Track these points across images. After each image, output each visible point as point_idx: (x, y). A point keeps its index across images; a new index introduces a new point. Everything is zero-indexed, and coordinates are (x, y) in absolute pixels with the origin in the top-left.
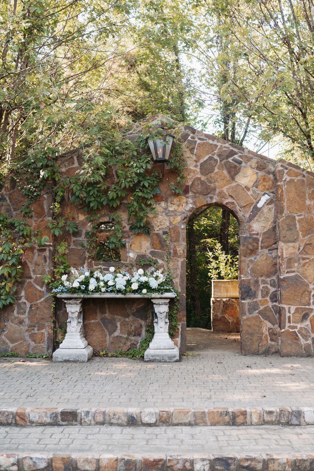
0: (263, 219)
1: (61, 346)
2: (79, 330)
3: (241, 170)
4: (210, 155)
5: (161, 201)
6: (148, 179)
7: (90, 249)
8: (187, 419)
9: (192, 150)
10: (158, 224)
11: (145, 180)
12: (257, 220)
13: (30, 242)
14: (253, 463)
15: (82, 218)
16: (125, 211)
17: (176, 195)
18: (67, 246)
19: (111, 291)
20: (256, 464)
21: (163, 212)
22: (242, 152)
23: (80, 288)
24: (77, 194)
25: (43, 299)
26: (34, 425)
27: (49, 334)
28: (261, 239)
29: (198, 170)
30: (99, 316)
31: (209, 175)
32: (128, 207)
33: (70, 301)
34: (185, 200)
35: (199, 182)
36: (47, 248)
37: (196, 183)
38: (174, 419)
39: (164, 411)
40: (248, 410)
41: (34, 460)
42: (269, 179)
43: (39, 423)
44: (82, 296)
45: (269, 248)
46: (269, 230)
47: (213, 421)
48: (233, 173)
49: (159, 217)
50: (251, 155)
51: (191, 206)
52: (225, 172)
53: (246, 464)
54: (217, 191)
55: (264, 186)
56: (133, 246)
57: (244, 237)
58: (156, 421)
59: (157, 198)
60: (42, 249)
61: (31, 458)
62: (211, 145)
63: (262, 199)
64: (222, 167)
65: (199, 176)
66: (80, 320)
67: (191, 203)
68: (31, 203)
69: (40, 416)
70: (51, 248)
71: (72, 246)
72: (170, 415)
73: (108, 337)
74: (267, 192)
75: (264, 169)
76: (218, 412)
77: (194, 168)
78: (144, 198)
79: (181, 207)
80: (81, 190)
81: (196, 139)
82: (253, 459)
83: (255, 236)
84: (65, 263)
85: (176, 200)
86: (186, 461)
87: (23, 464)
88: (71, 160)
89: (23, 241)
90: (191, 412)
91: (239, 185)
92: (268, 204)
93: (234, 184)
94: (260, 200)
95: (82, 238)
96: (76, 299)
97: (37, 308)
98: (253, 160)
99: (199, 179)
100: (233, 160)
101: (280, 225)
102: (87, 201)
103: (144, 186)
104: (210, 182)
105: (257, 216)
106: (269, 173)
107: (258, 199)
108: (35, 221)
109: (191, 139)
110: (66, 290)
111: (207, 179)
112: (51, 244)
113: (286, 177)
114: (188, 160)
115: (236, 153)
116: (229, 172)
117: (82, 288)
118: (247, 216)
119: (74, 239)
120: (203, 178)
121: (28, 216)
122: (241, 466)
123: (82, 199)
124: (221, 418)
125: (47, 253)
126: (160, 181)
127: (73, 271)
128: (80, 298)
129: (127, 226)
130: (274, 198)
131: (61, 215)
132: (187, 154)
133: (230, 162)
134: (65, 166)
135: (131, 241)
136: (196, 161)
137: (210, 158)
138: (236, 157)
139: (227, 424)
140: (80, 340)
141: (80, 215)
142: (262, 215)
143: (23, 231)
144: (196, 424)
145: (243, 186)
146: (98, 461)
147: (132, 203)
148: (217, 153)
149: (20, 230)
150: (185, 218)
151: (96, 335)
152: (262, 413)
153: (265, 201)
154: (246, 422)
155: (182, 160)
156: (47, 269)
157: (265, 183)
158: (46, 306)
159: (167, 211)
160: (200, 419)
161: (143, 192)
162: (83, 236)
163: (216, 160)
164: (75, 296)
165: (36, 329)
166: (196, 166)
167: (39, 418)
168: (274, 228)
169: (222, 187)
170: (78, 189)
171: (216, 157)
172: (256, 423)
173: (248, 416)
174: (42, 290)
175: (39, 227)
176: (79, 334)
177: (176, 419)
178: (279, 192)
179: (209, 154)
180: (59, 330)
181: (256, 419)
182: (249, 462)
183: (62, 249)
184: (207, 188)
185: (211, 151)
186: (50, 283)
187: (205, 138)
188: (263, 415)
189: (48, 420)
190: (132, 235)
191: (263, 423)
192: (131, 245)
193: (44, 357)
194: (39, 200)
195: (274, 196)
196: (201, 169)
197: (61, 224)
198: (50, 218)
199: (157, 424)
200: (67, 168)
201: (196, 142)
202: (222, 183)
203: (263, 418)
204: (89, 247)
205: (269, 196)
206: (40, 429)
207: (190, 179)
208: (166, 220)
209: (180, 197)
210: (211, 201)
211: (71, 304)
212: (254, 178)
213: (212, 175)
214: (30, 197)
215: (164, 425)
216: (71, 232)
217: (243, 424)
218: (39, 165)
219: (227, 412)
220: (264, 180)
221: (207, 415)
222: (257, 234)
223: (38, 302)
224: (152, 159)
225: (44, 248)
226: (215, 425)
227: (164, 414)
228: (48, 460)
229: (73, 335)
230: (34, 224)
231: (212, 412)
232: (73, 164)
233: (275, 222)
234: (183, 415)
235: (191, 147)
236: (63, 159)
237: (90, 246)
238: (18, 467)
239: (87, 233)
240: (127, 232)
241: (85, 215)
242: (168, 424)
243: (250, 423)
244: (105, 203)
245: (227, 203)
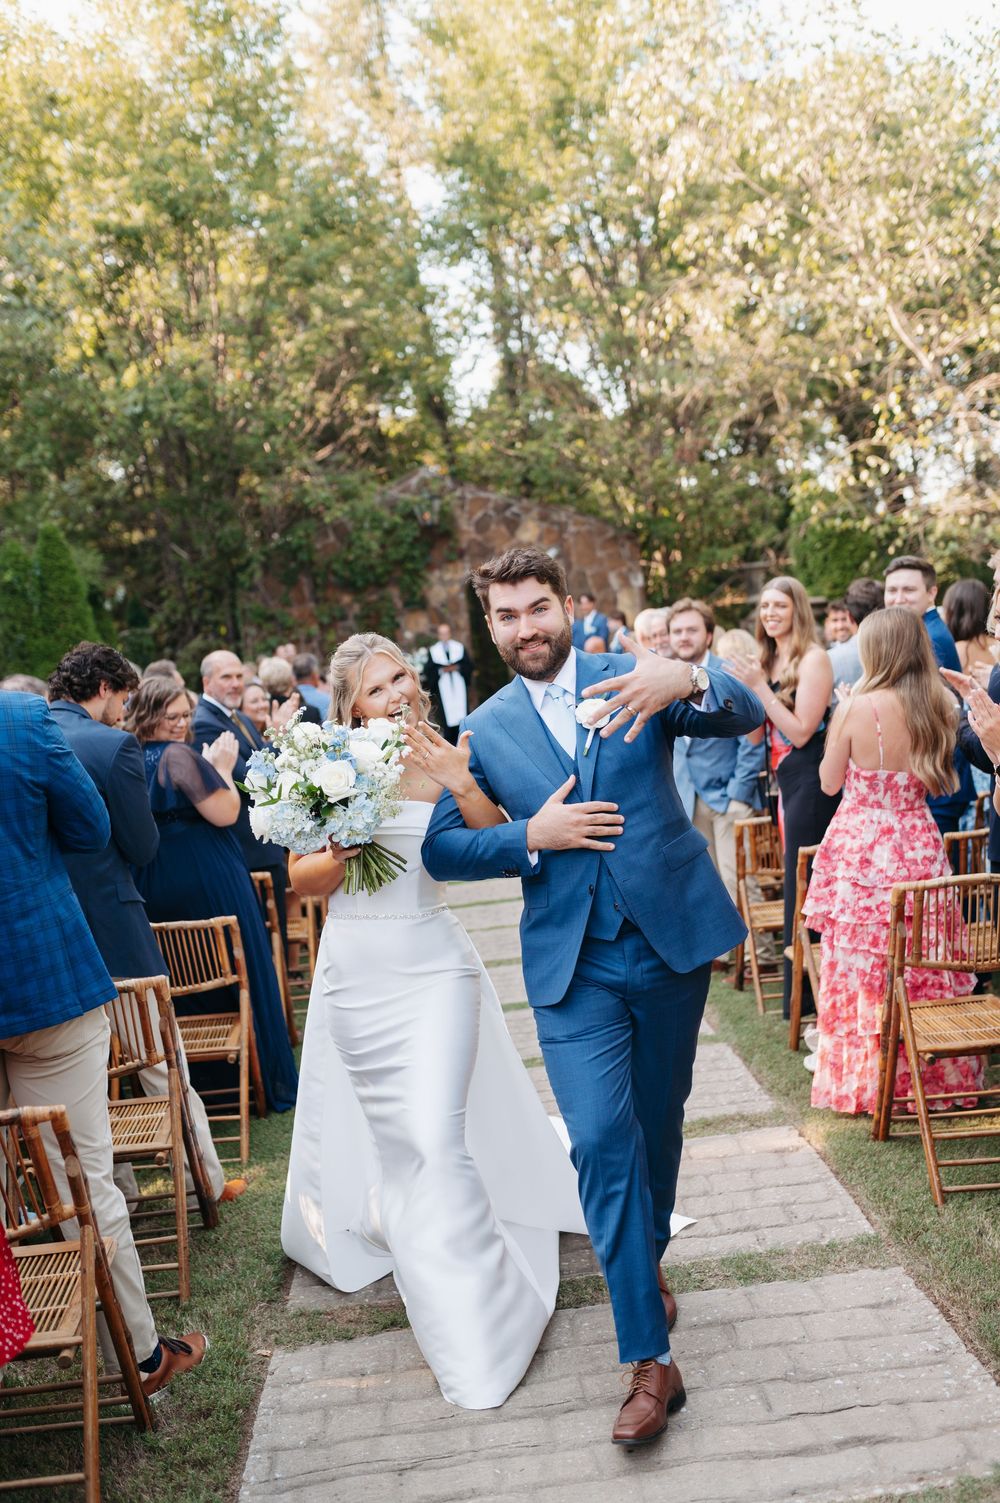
3: (521, 524)
4: (484, 511)
5: (434, 571)
6: (418, 548)
9: (463, 508)
10: (435, 596)
11: (415, 549)
15: (346, 599)
16: (396, 587)
17: (450, 561)
21: (438, 582)
29: (473, 530)
31: (486, 533)
32: (398, 582)
35: (475, 543)
37: (472, 545)
42: (554, 531)
48: (512, 528)
49: (434, 589)
52: (503, 528)
56: (408, 624)
59: (430, 567)
62: (483, 498)
64: (499, 523)
65: (474, 536)
75: (547, 519)
77: (468, 528)
78: (415, 570)
79: (456, 575)
81: (466, 494)
85: (451, 567)
99: (475, 539)
100: (511, 513)
102: (351, 580)
104: (487, 541)
106: (553, 523)
108: (297, 609)
111: (484, 538)
113: (572, 528)
114: (459, 519)
115: (513, 505)
116: (508, 528)
120: (479, 538)
123: (346, 578)
126: (431, 548)
129: (399, 603)
131: (324, 599)
132: (458, 512)
133: (507, 517)
136: (469, 520)
137: (485, 515)
138: (514, 509)
141: (344, 596)
147: (402, 577)
148: (492, 507)
155: (453, 521)
157: (549, 537)
159: (442, 581)
161: (414, 563)
163: (491, 516)
166: (469, 525)
171: (490, 513)
179: (482, 509)
185: (484, 505)
190: (405, 611)
194: (298, 586)
196: (475, 528)
197: (327, 610)
198: (313, 604)
201: (466, 497)
202: (500, 541)
207: (464, 541)
208: (442, 591)
209: (455, 563)
212: (536, 531)
213: (489, 533)
214: (287, 583)
220: (549, 532)
224: (419, 526)
230: (296, 614)
240: (399, 608)
241: (350, 596)
244: (372, 580)
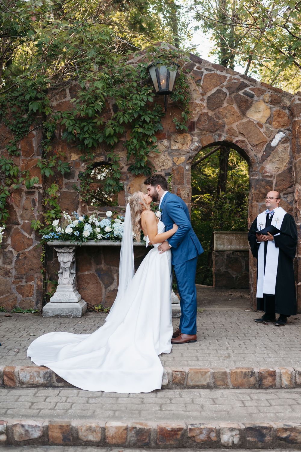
0: (277, 159)
1: (51, 299)
2: (71, 282)
3: (253, 105)
4: (218, 88)
5: (163, 139)
6: (149, 114)
7: (84, 192)
8: (205, 380)
9: (198, 82)
10: (160, 164)
11: (146, 114)
12: (271, 160)
13: (17, 183)
14: (292, 434)
15: (74, 157)
16: (123, 150)
17: (181, 132)
18: (58, 189)
19: (109, 238)
20: (297, 435)
21: (166, 151)
22: (254, 84)
23: (73, 234)
24: (70, 130)
25: (31, 248)
26: (24, 386)
27: (38, 286)
28: (274, 182)
29: (205, 104)
30: (94, 267)
31: (217, 109)
32: (126, 146)
33: (62, 250)
34: (190, 138)
35: (206, 118)
36: (37, 191)
37: (203, 119)
38: (189, 380)
39: (177, 371)
40: (277, 371)
41: (26, 428)
42: (285, 115)
43: (30, 384)
44: (76, 243)
45: (284, 192)
46: (284, 172)
47: (236, 383)
48: (243, 108)
49: (161, 157)
50: (264, 88)
51: (196, 144)
52: (235, 107)
53: (285, 435)
54: (226, 128)
55: (279, 122)
56: (132, 189)
57: (256, 179)
58: (169, 382)
59: (160, 135)
60: (30, 192)
61: (23, 426)
62: (220, 76)
63: (276, 136)
64: (232, 101)
65: (206, 111)
66: (72, 271)
67: (197, 142)
68: (18, 140)
69: (31, 376)
70: (41, 191)
71: (64, 189)
72: (185, 376)
73: (104, 290)
74: (282, 129)
75: (279, 103)
76: (242, 372)
77: (200, 103)
78: (145, 135)
79: (185, 146)
80: (74, 125)
81: (203, 70)
82: (292, 430)
83: (268, 179)
84: (56, 208)
85: (179, 138)
86: (211, 430)
87: (12, 433)
88: (63, 93)
89: (9, 182)
90: (209, 373)
91: (251, 121)
92: (283, 143)
93: (245, 120)
94: (274, 138)
95: (75, 180)
96: (68, 246)
97: (25, 258)
98: (266, 93)
99: (206, 114)
100: (244, 93)
101: (297, 165)
102: (81, 138)
103: (145, 121)
104: (218, 118)
105: (271, 155)
106: (284, 108)
107: (272, 137)
108: (23, 160)
109: (197, 70)
110: (57, 237)
111: (215, 114)
112: (41, 186)
114: (193, 92)
115: (247, 86)
116: (240, 107)
117: (75, 234)
118: (260, 155)
119: (65, 181)
120: (210, 113)
121: (15, 155)
122: (279, 437)
123: (75, 135)
124: (245, 380)
125: (36, 196)
126: (163, 116)
127: (65, 216)
128: (73, 246)
129: (125, 166)
130: (290, 136)
131: (51, 154)
132: (193, 86)
133: (241, 96)
134: (56, 99)
135: (129, 184)
136: (203, 95)
137: (219, 91)
138: (247, 89)
139: (253, 387)
140: (73, 293)
141: (73, 154)
142: (276, 154)
143: (9, 170)
144: (216, 387)
145: (256, 123)
146: (104, 429)
147: (131, 140)
148: (226, 85)
149: (6, 169)
150: (190, 158)
151: (91, 289)
152: (294, 374)
153: (280, 139)
154: (275, 385)
155: (187, 93)
156: (36, 214)
157: (280, 120)
158: (35, 255)
159: (170, 151)
160: (220, 380)
161: (144, 128)
162: (76, 178)
163: (225, 94)
164: (68, 243)
165: (24, 280)
166: (202, 100)
167: (30, 379)
168: (290, 170)
169: (231, 124)
170: (71, 124)
171: (224, 90)
172: (286, 386)
173: (277, 378)
174: (30, 237)
175: (27, 167)
176: (72, 286)
177: (192, 380)
178: (297, 128)
179: (217, 86)
180: (49, 282)
181: (287, 381)
182: (288, 433)
183: (53, 191)
184: (215, 124)
185: (219, 83)
186: (40, 229)
187: (213, 69)
188: (295, 377)
189: (42, 381)
190: (130, 177)
191: (295, 386)
192: (129, 188)
193: (33, 312)
194: (27, 137)
195: (289, 133)
196: (208, 103)
197: (52, 164)
198: (40, 157)
199: (170, 386)
200: (58, 102)
201: (202, 72)
202: (231, 119)
203: (295, 380)
204: (82, 190)
205: (284, 133)
206: (32, 391)
207: (196, 114)
208: (169, 160)
209: (184, 134)
210: (219, 139)
211: (63, 253)
212: (268, 113)
213: (221, 110)
214: (17, 133)
215: (178, 387)
216: (63, 173)
217: (272, 387)
218: (27, 97)
219: (252, 372)
220: (279, 115)
221: (229, 376)
222: (271, 176)
223: (26, 250)
224: (154, 91)
225: (33, 190)
226: (238, 388)
227: (178, 375)
228: (43, 427)
229: (65, 287)
230: (22, 164)
231: (235, 372)
232: (65, 97)
233: (290, 163)
234: (200, 375)
235: (197, 79)
236: (54, 92)
237: (84, 189)
238: (7, 436)
239: (81, 175)
240: (125, 173)
241: (78, 154)
242: (182, 387)
243: (279, 386)
244: (101, 140)
245: (237, 142)
